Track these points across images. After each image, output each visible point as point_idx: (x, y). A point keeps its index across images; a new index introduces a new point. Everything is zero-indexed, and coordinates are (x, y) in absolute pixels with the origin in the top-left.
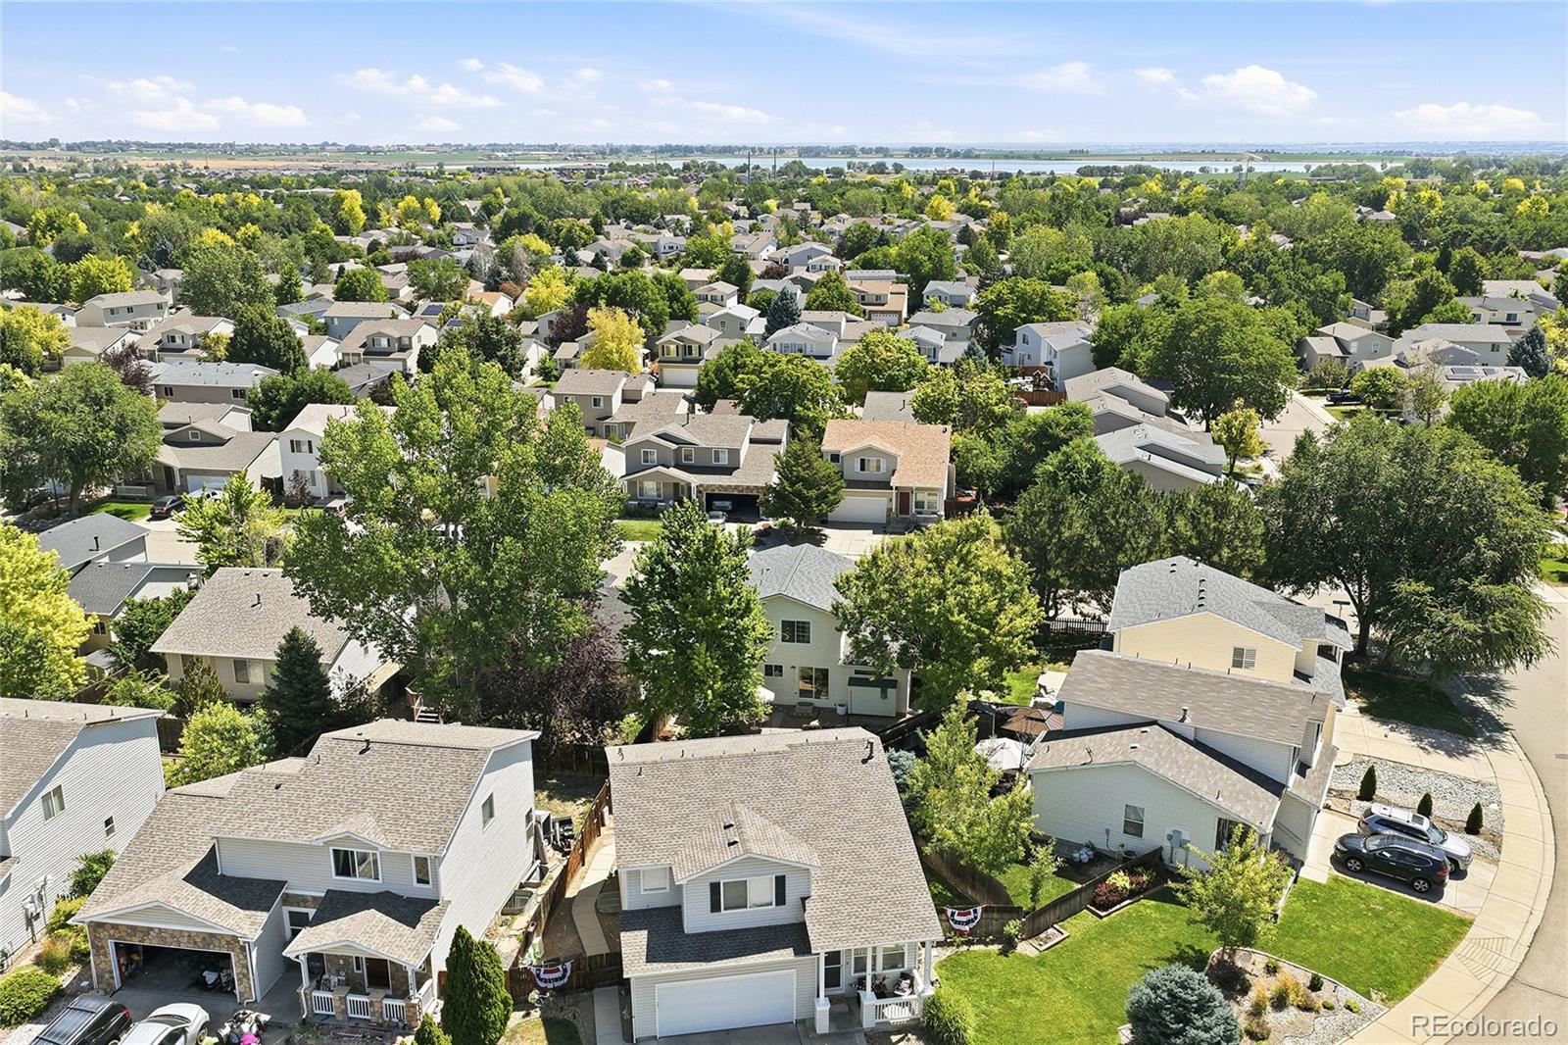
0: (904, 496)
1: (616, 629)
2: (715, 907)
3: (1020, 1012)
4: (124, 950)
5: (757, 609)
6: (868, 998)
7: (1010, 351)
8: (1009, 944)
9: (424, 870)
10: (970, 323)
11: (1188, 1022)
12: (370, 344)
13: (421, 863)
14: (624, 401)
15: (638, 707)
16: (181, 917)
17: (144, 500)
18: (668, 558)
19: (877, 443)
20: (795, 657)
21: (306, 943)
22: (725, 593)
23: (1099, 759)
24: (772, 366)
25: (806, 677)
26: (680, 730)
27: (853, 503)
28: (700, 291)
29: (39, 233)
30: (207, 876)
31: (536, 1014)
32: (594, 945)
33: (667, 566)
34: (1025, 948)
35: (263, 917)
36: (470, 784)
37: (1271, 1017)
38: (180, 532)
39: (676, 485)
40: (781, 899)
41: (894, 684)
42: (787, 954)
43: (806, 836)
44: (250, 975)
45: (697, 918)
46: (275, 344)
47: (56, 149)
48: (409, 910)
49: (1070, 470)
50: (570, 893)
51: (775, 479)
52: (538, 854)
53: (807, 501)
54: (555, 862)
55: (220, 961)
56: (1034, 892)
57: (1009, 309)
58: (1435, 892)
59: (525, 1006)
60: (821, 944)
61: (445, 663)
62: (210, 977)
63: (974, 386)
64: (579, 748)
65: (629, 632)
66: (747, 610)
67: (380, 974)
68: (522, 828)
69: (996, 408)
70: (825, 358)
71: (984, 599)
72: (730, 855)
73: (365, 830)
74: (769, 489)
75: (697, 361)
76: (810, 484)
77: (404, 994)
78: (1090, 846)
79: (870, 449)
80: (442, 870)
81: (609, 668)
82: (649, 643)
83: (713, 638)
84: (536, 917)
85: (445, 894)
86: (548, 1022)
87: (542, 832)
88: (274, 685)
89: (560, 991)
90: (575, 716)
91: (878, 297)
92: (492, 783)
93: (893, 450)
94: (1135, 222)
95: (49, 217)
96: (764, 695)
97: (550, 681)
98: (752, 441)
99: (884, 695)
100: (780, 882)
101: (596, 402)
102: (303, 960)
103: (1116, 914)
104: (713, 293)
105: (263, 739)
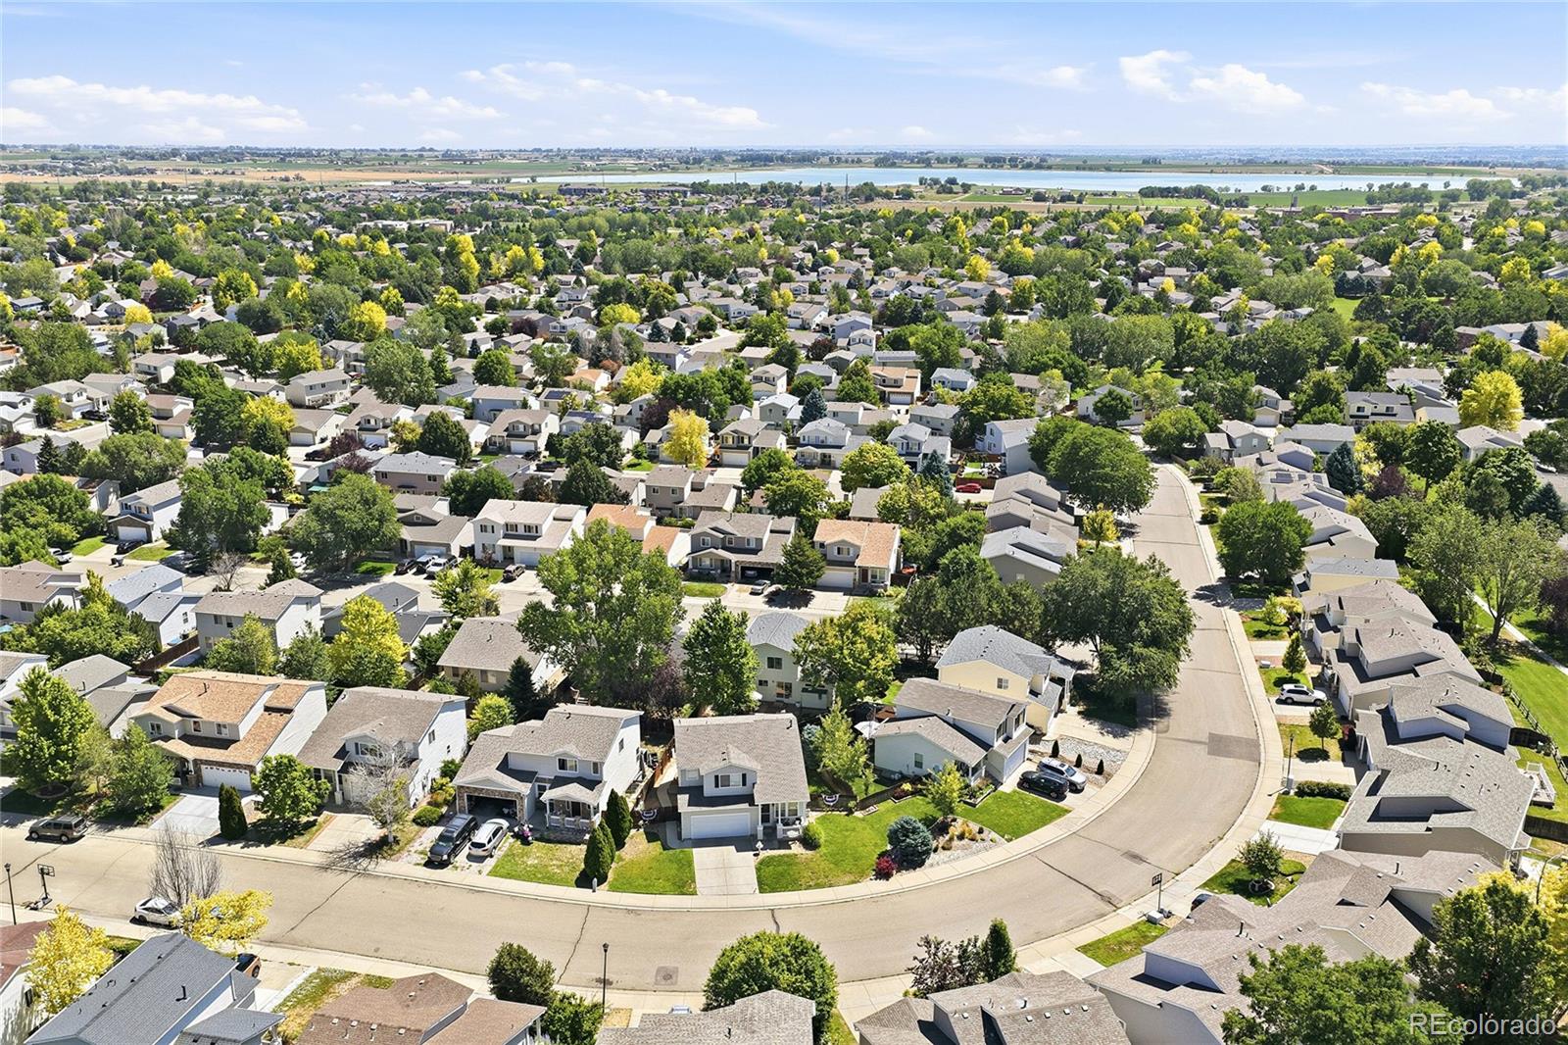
0: (864, 571)
1: (679, 662)
2: (717, 786)
3: (846, 837)
4: (470, 798)
5: (751, 653)
6: (780, 826)
7: (982, 440)
8: (850, 812)
9: (597, 767)
10: (954, 416)
11: (908, 837)
12: (511, 429)
13: (595, 764)
14: (692, 490)
15: (691, 701)
16: (498, 784)
17: (388, 561)
18: (707, 628)
19: (848, 539)
20: (774, 676)
21: (548, 796)
22: (733, 646)
23: (903, 731)
24: (788, 480)
25: (780, 685)
26: (711, 713)
27: (832, 574)
28: (758, 371)
29: (221, 294)
30: (504, 767)
31: (642, 830)
32: (665, 802)
33: (706, 632)
34: (858, 814)
35: (530, 785)
36: (615, 733)
37: (956, 843)
38: (433, 593)
39: (722, 561)
40: (744, 784)
41: (825, 692)
42: (746, 806)
43: (756, 758)
44: (524, 808)
45: (709, 790)
46: (453, 438)
47: (178, 159)
48: (591, 784)
49: (957, 563)
50: (656, 786)
51: (782, 560)
52: (642, 768)
53: (800, 575)
54: (649, 772)
55: (513, 803)
56: (866, 790)
57: (981, 408)
58: (1061, 797)
59: (638, 827)
60: (759, 800)
61: (595, 676)
62: (506, 811)
63: (918, 497)
64: (661, 721)
65: (685, 663)
66: (746, 654)
67: (578, 809)
68: (635, 756)
69: (931, 512)
70: (840, 447)
71: (863, 651)
72: (723, 764)
73: (572, 750)
74: (779, 566)
75: (747, 448)
76: (802, 565)
77: (589, 818)
78: (901, 773)
79: (843, 541)
80: (604, 768)
81: (676, 681)
82: (696, 669)
83: (728, 668)
84: (641, 792)
85: (605, 779)
86: (646, 833)
87: (643, 759)
88: (508, 684)
89: (651, 822)
90: (659, 705)
91: (896, 381)
92: (623, 733)
93: (857, 543)
94: (1150, 280)
95: (228, 279)
96: (756, 696)
97: (647, 687)
98: (772, 531)
99: (820, 697)
100: (744, 776)
101: (673, 491)
102: (547, 803)
103: (903, 801)
104: (767, 375)
105: (511, 713)
